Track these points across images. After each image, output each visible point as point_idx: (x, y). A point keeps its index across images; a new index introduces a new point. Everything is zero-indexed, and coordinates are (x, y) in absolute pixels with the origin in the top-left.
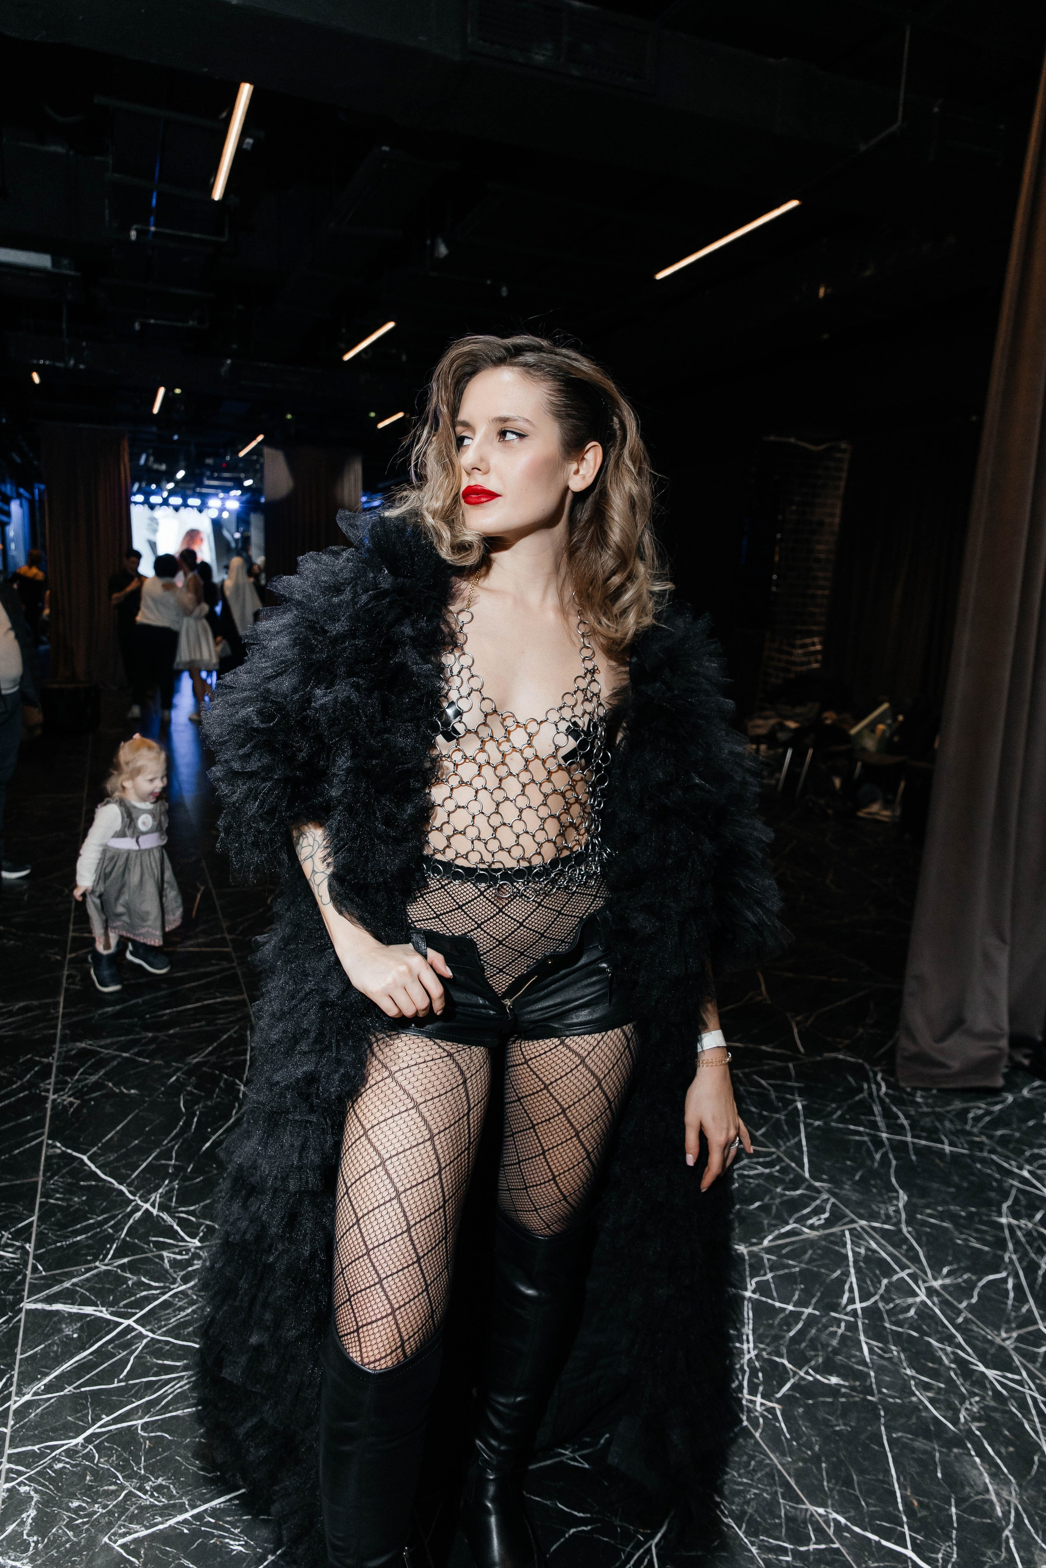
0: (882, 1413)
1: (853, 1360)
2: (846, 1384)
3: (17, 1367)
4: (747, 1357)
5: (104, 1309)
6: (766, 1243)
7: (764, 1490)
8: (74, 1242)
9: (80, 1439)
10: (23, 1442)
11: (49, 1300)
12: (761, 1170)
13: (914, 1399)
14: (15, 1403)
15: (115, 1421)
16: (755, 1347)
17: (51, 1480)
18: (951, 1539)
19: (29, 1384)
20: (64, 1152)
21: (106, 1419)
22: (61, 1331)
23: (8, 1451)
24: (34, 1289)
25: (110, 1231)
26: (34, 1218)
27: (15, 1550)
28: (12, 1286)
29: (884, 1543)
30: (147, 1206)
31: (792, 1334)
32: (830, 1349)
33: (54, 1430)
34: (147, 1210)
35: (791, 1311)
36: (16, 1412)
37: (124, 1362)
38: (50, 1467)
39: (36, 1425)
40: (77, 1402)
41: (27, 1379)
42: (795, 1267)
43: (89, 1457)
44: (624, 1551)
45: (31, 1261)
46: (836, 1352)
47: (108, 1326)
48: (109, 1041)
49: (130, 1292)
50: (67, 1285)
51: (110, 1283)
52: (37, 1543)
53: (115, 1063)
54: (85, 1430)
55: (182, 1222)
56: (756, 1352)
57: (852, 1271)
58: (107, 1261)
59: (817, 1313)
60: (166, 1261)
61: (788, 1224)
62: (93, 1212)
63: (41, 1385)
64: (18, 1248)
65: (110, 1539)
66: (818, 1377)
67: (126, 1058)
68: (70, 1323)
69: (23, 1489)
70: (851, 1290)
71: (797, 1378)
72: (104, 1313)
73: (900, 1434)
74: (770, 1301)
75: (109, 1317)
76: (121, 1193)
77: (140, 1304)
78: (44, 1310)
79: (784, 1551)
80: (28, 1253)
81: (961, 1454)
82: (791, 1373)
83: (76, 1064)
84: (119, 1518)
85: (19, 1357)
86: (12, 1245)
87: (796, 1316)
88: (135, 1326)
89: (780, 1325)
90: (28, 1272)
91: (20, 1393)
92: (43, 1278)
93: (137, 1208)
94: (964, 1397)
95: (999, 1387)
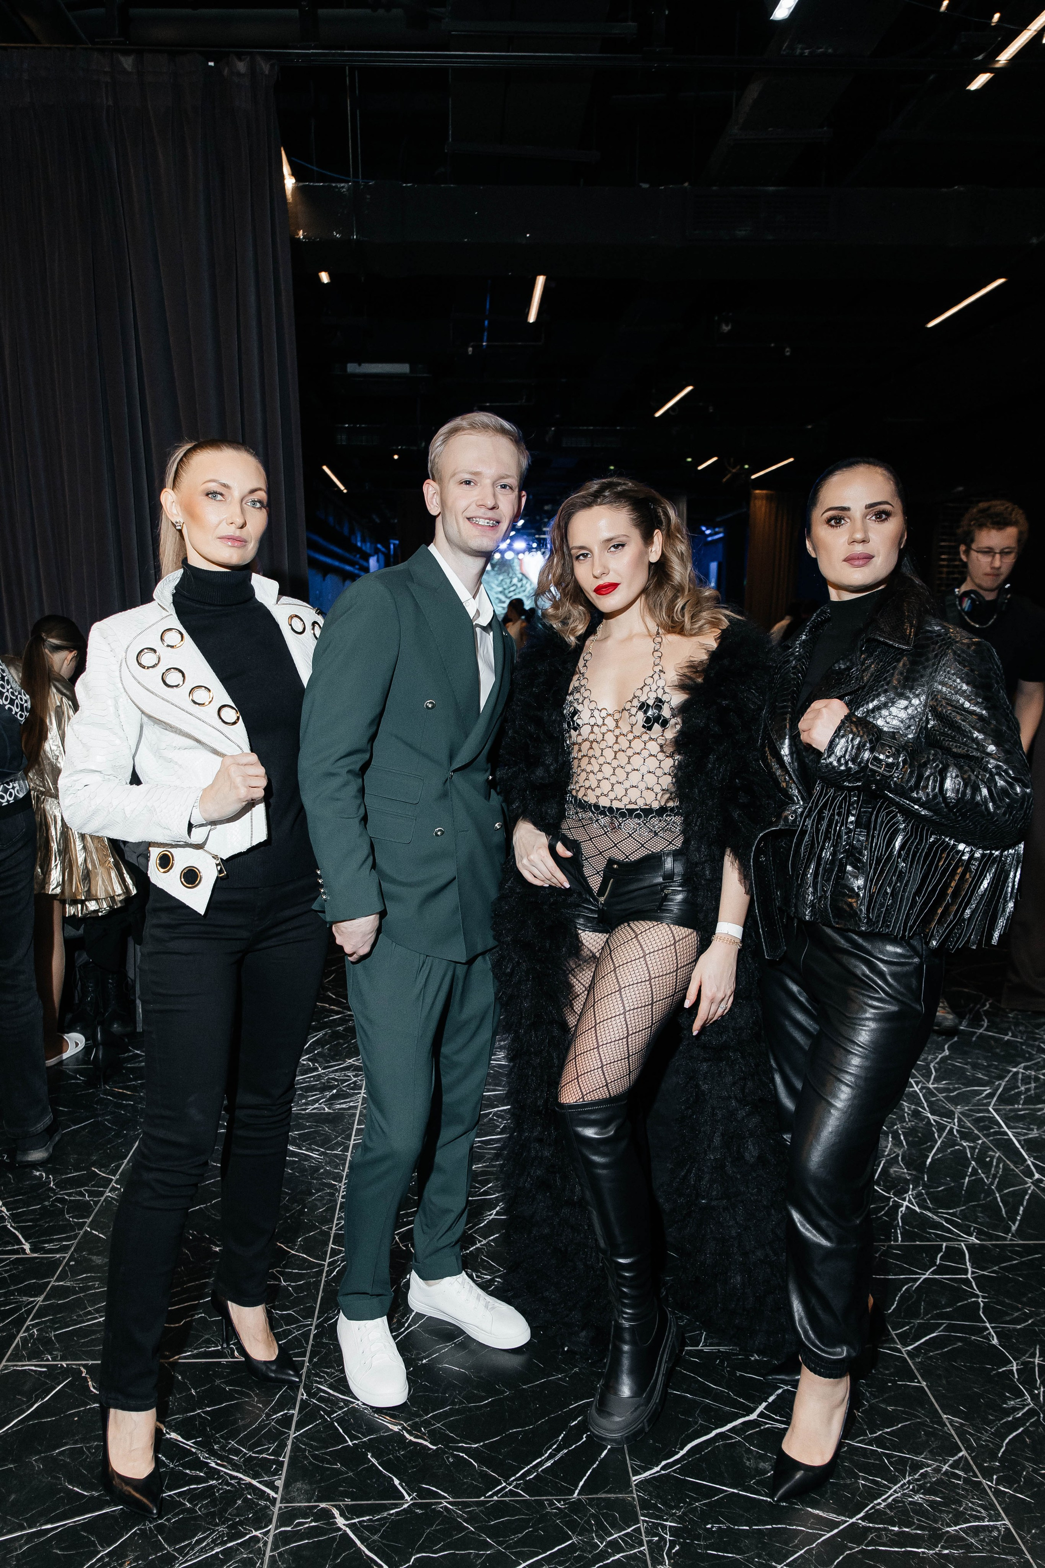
94: (905, 1121)
95: (932, 1122)
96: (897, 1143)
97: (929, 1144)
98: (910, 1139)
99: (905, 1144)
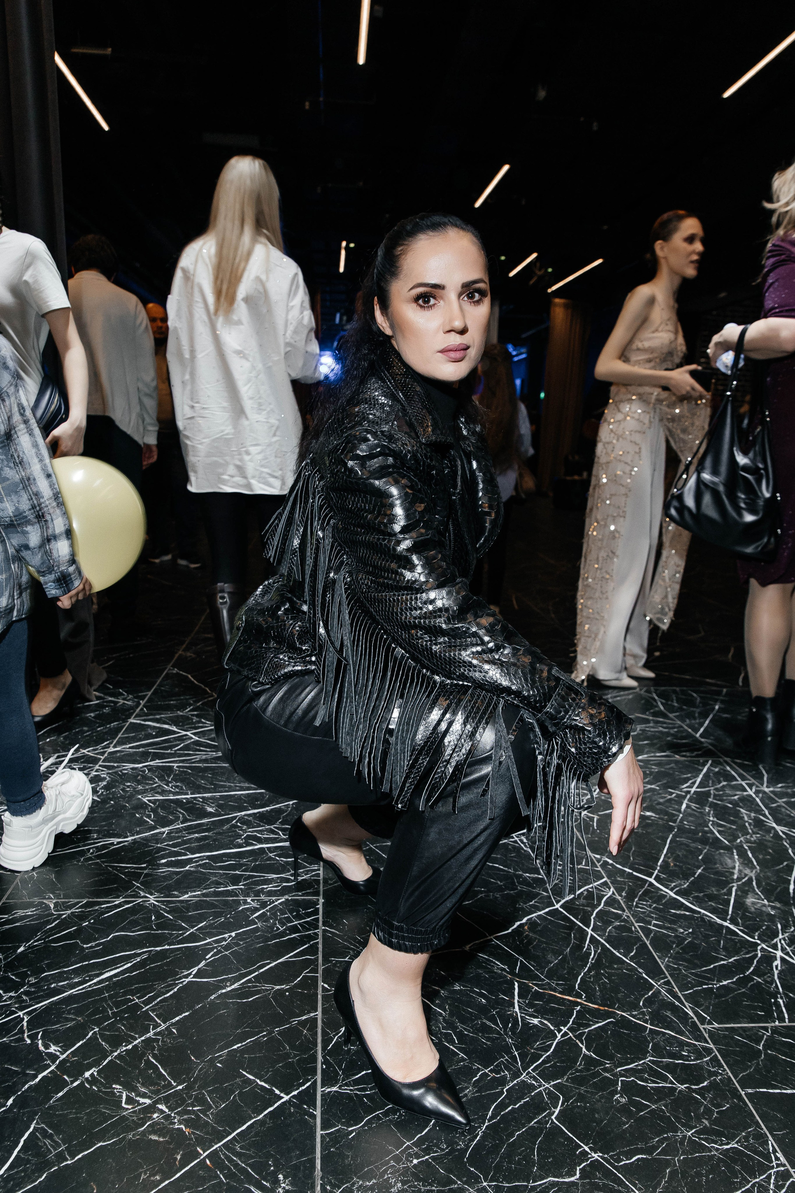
0: (675, 830)
1: (670, 809)
2: (658, 817)
3: (117, 739)
5: (174, 727)
8: (168, 704)
9: (141, 765)
10: (109, 762)
11: (145, 720)
12: (661, 729)
13: (706, 829)
14: (111, 749)
15: (163, 763)
17: (119, 775)
18: (688, 880)
19: (121, 745)
20: (178, 672)
21: (157, 761)
22: (147, 731)
23: (100, 763)
24: (137, 716)
25: (192, 702)
26: (150, 693)
28: (127, 713)
29: (635, 873)
32: (656, 803)
33: (127, 760)
36: (109, 753)
37: (178, 745)
38: (121, 771)
39: (119, 757)
40: (145, 754)
41: (120, 743)
42: (656, 770)
43: (144, 771)
45: (141, 706)
46: (659, 804)
47: (174, 732)
49: (193, 723)
50: (158, 717)
51: (182, 719)
52: (102, 792)
54: (144, 763)
57: (700, 776)
58: (184, 712)
59: (658, 788)
61: (665, 752)
62: (184, 694)
63: (128, 746)
64: (136, 701)
65: (142, 797)
68: (153, 729)
69: (103, 776)
70: (694, 783)
72: (174, 729)
73: (682, 839)
75: (176, 730)
76: (205, 690)
77: (196, 728)
80: (140, 704)
81: (724, 853)
84: (150, 791)
85: (119, 736)
86: (132, 700)
88: (190, 735)
91: (115, 747)
92: (145, 713)
94: (748, 833)
95: (781, 834)
96: (746, 862)
97: (785, 863)
98: (761, 857)
99: (755, 863)
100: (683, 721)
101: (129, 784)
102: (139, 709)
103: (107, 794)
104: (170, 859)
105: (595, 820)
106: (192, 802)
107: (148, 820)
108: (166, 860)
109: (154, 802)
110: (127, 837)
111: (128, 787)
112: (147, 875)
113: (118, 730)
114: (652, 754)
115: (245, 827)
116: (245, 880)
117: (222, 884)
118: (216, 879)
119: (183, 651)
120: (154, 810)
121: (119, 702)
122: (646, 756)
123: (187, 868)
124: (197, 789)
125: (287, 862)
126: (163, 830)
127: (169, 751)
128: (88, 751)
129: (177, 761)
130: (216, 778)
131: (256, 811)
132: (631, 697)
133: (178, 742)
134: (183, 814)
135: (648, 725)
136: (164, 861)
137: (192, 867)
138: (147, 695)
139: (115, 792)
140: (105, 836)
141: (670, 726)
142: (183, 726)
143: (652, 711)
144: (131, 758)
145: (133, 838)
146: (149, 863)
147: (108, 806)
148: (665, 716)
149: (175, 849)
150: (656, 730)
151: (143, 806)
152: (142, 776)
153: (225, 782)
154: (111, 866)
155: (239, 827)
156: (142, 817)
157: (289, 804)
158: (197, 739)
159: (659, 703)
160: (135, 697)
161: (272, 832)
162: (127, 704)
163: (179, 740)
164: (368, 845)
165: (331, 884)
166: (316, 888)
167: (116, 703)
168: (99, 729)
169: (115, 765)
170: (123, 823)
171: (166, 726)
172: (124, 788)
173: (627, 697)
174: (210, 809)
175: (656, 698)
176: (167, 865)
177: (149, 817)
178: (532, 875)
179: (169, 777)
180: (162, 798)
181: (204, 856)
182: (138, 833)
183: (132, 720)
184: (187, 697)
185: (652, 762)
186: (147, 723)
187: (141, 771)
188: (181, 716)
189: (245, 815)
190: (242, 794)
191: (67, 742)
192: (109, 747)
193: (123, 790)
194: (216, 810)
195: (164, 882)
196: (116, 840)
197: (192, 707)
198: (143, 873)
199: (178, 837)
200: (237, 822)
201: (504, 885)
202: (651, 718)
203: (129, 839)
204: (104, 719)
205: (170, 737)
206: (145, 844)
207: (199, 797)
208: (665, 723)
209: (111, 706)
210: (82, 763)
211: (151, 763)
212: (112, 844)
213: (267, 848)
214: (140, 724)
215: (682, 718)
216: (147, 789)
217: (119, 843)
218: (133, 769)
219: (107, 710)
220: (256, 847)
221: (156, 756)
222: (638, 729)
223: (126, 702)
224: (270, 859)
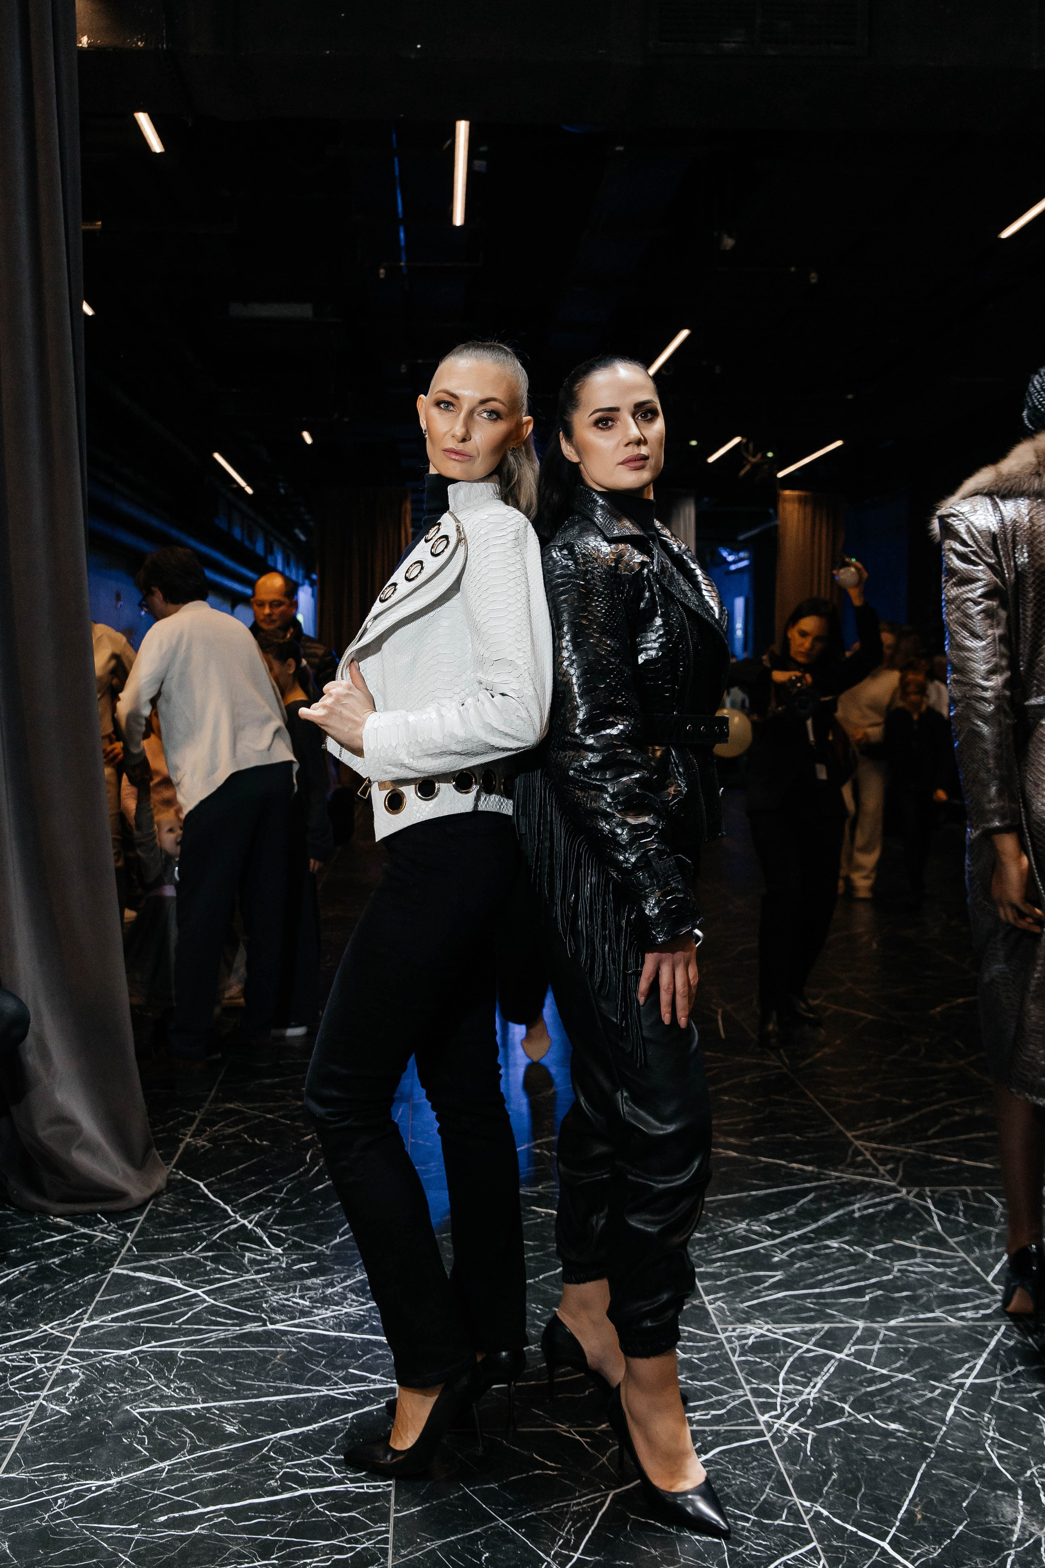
0: (932, 1456)
1: (929, 1416)
2: (907, 1431)
3: (93, 1305)
4: (804, 1397)
5: (179, 1281)
6: (892, 1323)
7: (752, 1481)
8: (169, 1237)
9: (129, 1352)
10: (82, 1347)
11: (135, 1269)
13: (979, 1452)
14: (85, 1324)
15: (160, 1346)
16: (819, 1391)
17: (97, 1369)
18: (941, 1544)
19: (100, 1315)
20: (184, 1179)
21: (154, 1344)
22: (138, 1289)
23: (70, 1349)
24: (123, 1262)
25: (205, 1234)
26: (141, 1218)
27: (57, 1400)
28: (108, 1257)
29: (861, 1534)
30: (245, 1222)
31: (869, 1389)
32: (907, 1405)
33: (109, 1343)
34: (244, 1225)
35: (883, 1375)
36: (83, 1329)
37: (184, 1314)
38: (100, 1363)
39: (97, 1338)
40: (135, 1332)
41: (100, 1311)
42: (914, 1343)
43: (133, 1363)
44: (579, 1492)
45: (128, 1243)
46: (912, 1408)
47: (179, 1291)
48: (256, 1105)
49: (207, 1273)
50: (154, 1262)
51: (190, 1266)
52: (74, 1400)
53: (257, 1121)
54: (134, 1347)
55: (271, 1237)
56: (817, 1395)
57: (985, 1355)
58: (193, 1252)
59: (913, 1379)
60: (246, 1259)
61: (933, 1311)
62: (194, 1220)
63: (109, 1317)
64: (120, 1234)
65: (131, 1408)
66: (877, 1422)
67: (270, 1119)
68: (147, 1285)
69: (73, 1371)
70: (969, 1369)
71: (852, 1418)
72: (179, 1284)
73: (941, 1472)
74: (862, 1364)
75: (181, 1286)
76: (226, 1211)
77: (211, 1282)
78: (128, 1275)
79: (747, 1520)
80: (127, 1239)
81: (1003, 1495)
82: (847, 1414)
83: (219, 1119)
84: (143, 1398)
85: (97, 1299)
86: (115, 1232)
87: (884, 1378)
88: (201, 1294)
89: (861, 1383)
90: (124, 1251)
91: (90, 1319)
92: (135, 1256)
93: (236, 1222)
100: (969, 1251)
101: (112, 1385)
102: (126, 1248)
103: (81, 1403)
104: (171, 1515)
105: (810, 1438)
106: (204, 1417)
107: (139, 1448)
108: (166, 1517)
109: (148, 1416)
110: (109, 1478)
111: (111, 1389)
112: (139, 1543)
113: (94, 1288)
114: (913, 1317)
115: (281, 1459)
116: (280, 1550)
117: (246, 1557)
118: (238, 1548)
119: (192, 1136)
120: (149, 1432)
121: (97, 1236)
122: (902, 1319)
123: (196, 1531)
124: (212, 1392)
125: (340, 1519)
126: (162, 1465)
127: (170, 1326)
128: (52, 1328)
129: (182, 1342)
130: (239, 1373)
131: (297, 1431)
132: (890, 1207)
133: (184, 1309)
134: (191, 1438)
135: (912, 1261)
136: (162, 1519)
137: (203, 1528)
138: (137, 1221)
139: (90, 1400)
140: (78, 1477)
141: (948, 1261)
142: (190, 1278)
143: (921, 1233)
144: (112, 1339)
145: (119, 1479)
146: (142, 1521)
147: (82, 1424)
148: (940, 1242)
149: (180, 1499)
150: (925, 1269)
151: (131, 1424)
152: (131, 1369)
153: (252, 1379)
154: (87, 1528)
155: (272, 1458)
156: (131, 1443)
157: (347, 1418)
158: (213, 1302)
159: (935, 1218)
160: (120, 1227)
161: (321, 1466)
162: (109, 1241)
163: (185, 1305)
164: (463, 1489)
165: (403, 1556)
166: (383, 1563)
167: (91, 1238)
168: (66, 1287)
169: (92, 1351)
170: (105, 1454)
171: (166, 1280)
172: (105, 1393)
173: (884, 1208)
174: (230, 1429)
175: (932, 1208)
176: (166, 1525)
177: (141, 1442)
178: (704, 1538)
179: (170, 1372)
180: (160, 1409)
181: (221, 1509)
182: (126, 1471)
183: (115, 1270)
184: (198, 1225)
185: (909, 1332)
186: (138, 1274)
187: (130, 1362)
188: (190, 1259)
189: (281, 1438)
190: (277, 1401)
191: (21, 1312)
192: (81, 1320)
193: (104, 1396)
194: (239, 1430)
195: (162, 1554)
196: (94, 1484)
197: (204, 1244)
198: (133, 1539)
199: (184, 1478)
200: (269, 1451)
201: (661, 1555)
202: (919, 1247)
203: (114, 1481)
204: (75, 1268)
205: (171, 1299)
206: (136, 1489)
207: (214, 1407)
208: (940, 1256)
209: (84, 1244)
210: (43, 1348)
211: (144, 1348)
212: (89, 1490)
213: (312, 1494)
214: (128, 1276)
215: (967, 1247)
216: (138, 1395)
217: (99, 1488)
218: (118, 1358)
219: (77, 1252)
220: (297, 1494)
221: (153, 1335)
222: (896, 1269)
223: (106, 1236)
224: (317, 1513)
